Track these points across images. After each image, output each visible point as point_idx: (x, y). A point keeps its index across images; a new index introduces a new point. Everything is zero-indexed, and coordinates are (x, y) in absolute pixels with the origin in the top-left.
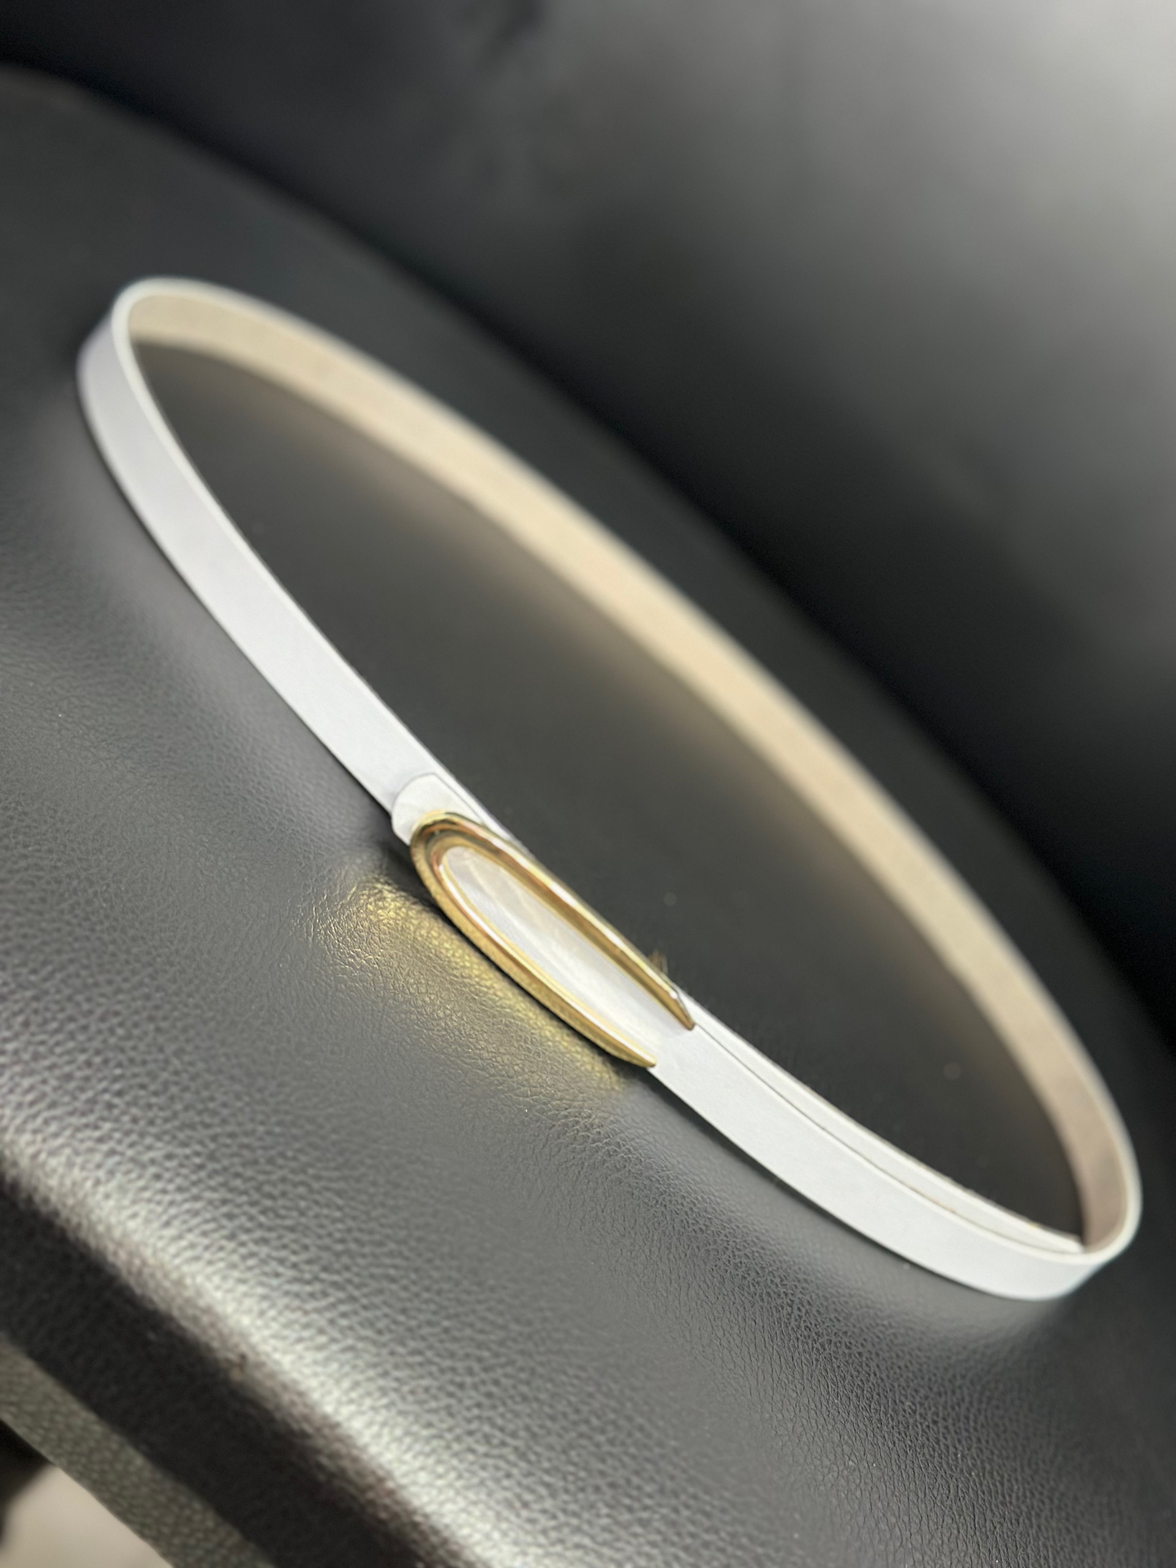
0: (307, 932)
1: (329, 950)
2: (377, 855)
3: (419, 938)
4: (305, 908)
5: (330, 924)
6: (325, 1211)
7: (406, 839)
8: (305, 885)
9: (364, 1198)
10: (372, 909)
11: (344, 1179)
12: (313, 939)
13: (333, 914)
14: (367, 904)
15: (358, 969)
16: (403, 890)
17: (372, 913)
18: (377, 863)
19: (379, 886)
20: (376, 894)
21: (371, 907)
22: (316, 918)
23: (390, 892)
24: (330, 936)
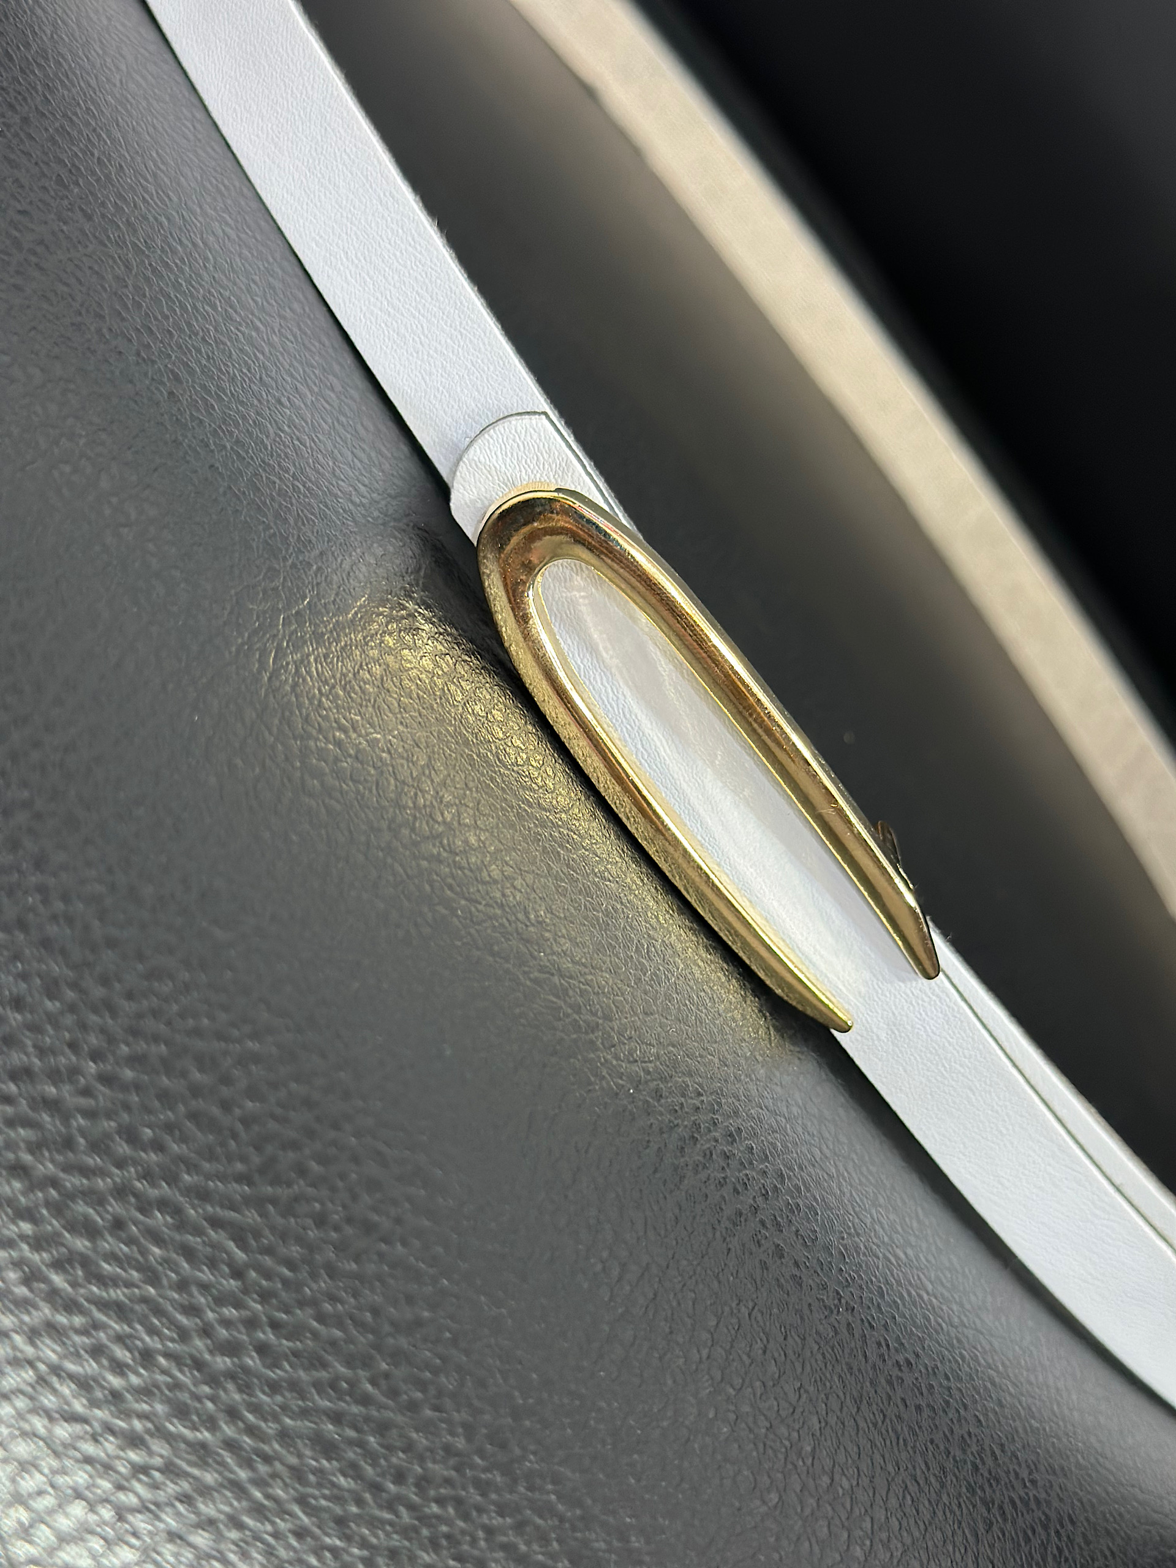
0: (259, 661)
1: (300, 706)
2: (412, 548)
3: (471, 719)
4: (265, 612)
5: (308, 655)
6: (205, 1275)
7: (471, 529)
8: (270, 569)
9: (295, 1251)
10: (391, 644)
11: (259, 1203)
12: (270, 679)
13: (318, 637)
14: (384, 632)
15: (350, 756)
16: (452, 624)
17: (390, 651)
18: (413, 564)
19: (410, 605)
20: (403, 618)
21: (390, 641)
22: (284, 637)
23: (428, 621)
24: (304, 680)
